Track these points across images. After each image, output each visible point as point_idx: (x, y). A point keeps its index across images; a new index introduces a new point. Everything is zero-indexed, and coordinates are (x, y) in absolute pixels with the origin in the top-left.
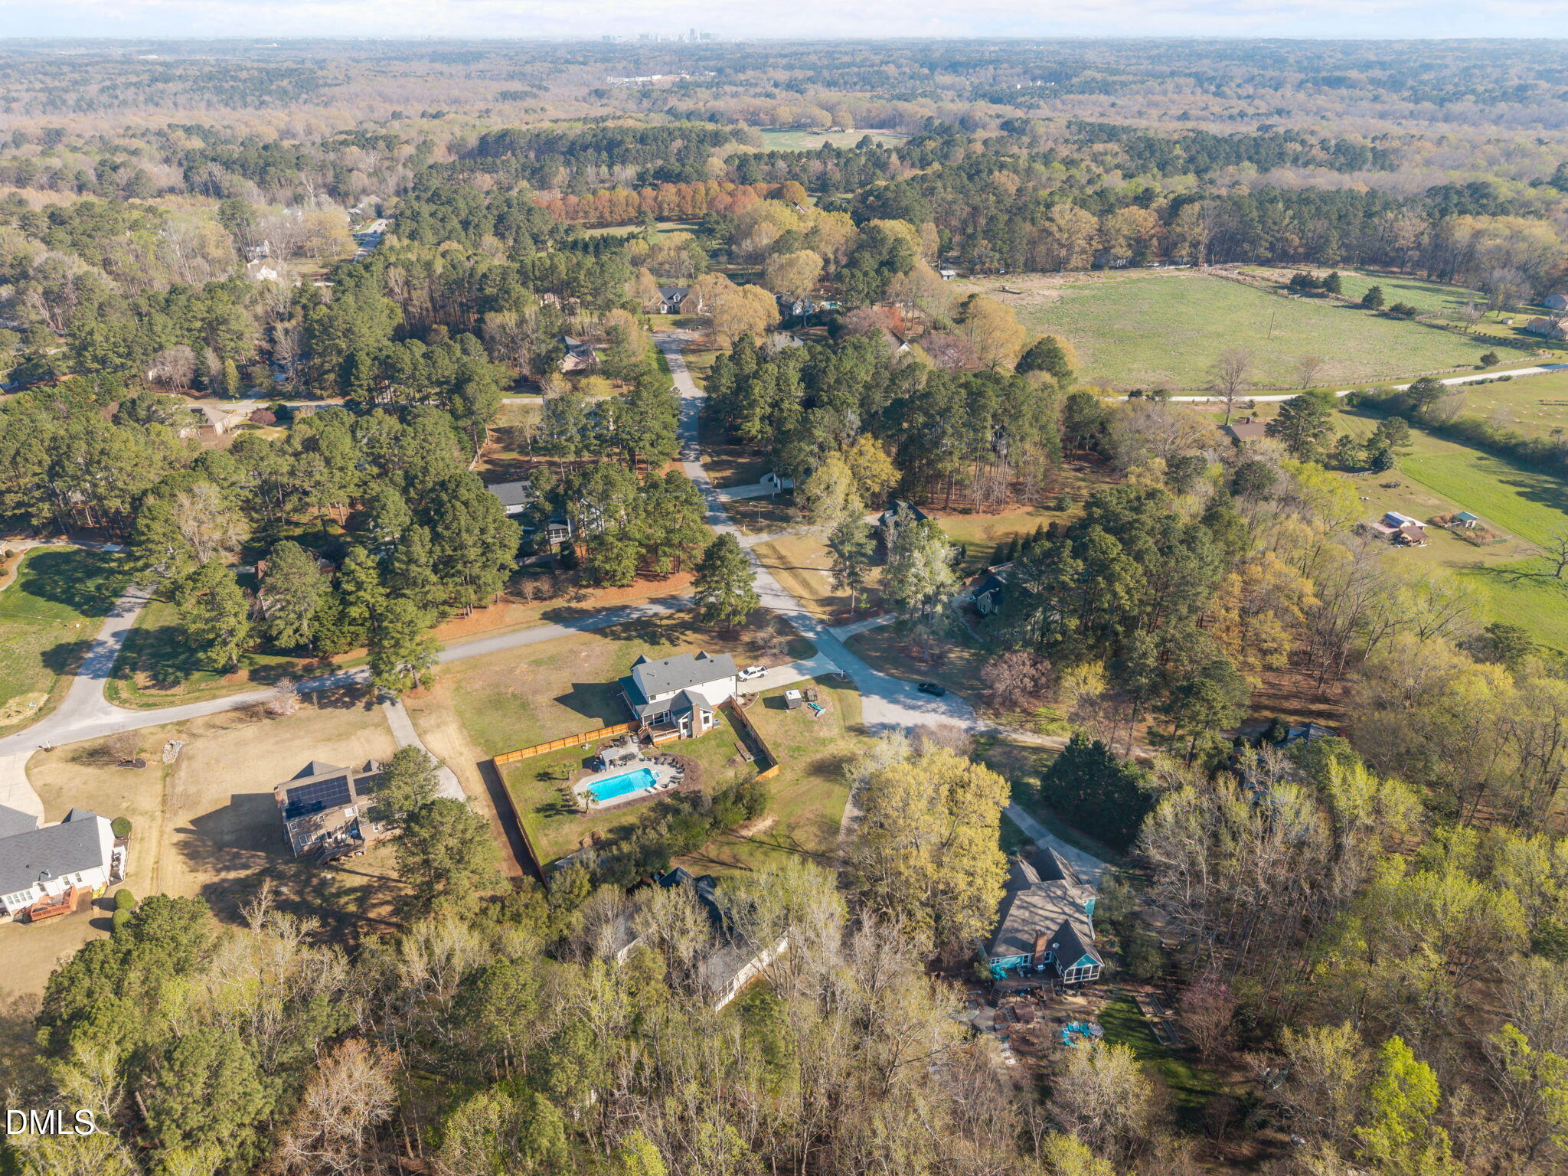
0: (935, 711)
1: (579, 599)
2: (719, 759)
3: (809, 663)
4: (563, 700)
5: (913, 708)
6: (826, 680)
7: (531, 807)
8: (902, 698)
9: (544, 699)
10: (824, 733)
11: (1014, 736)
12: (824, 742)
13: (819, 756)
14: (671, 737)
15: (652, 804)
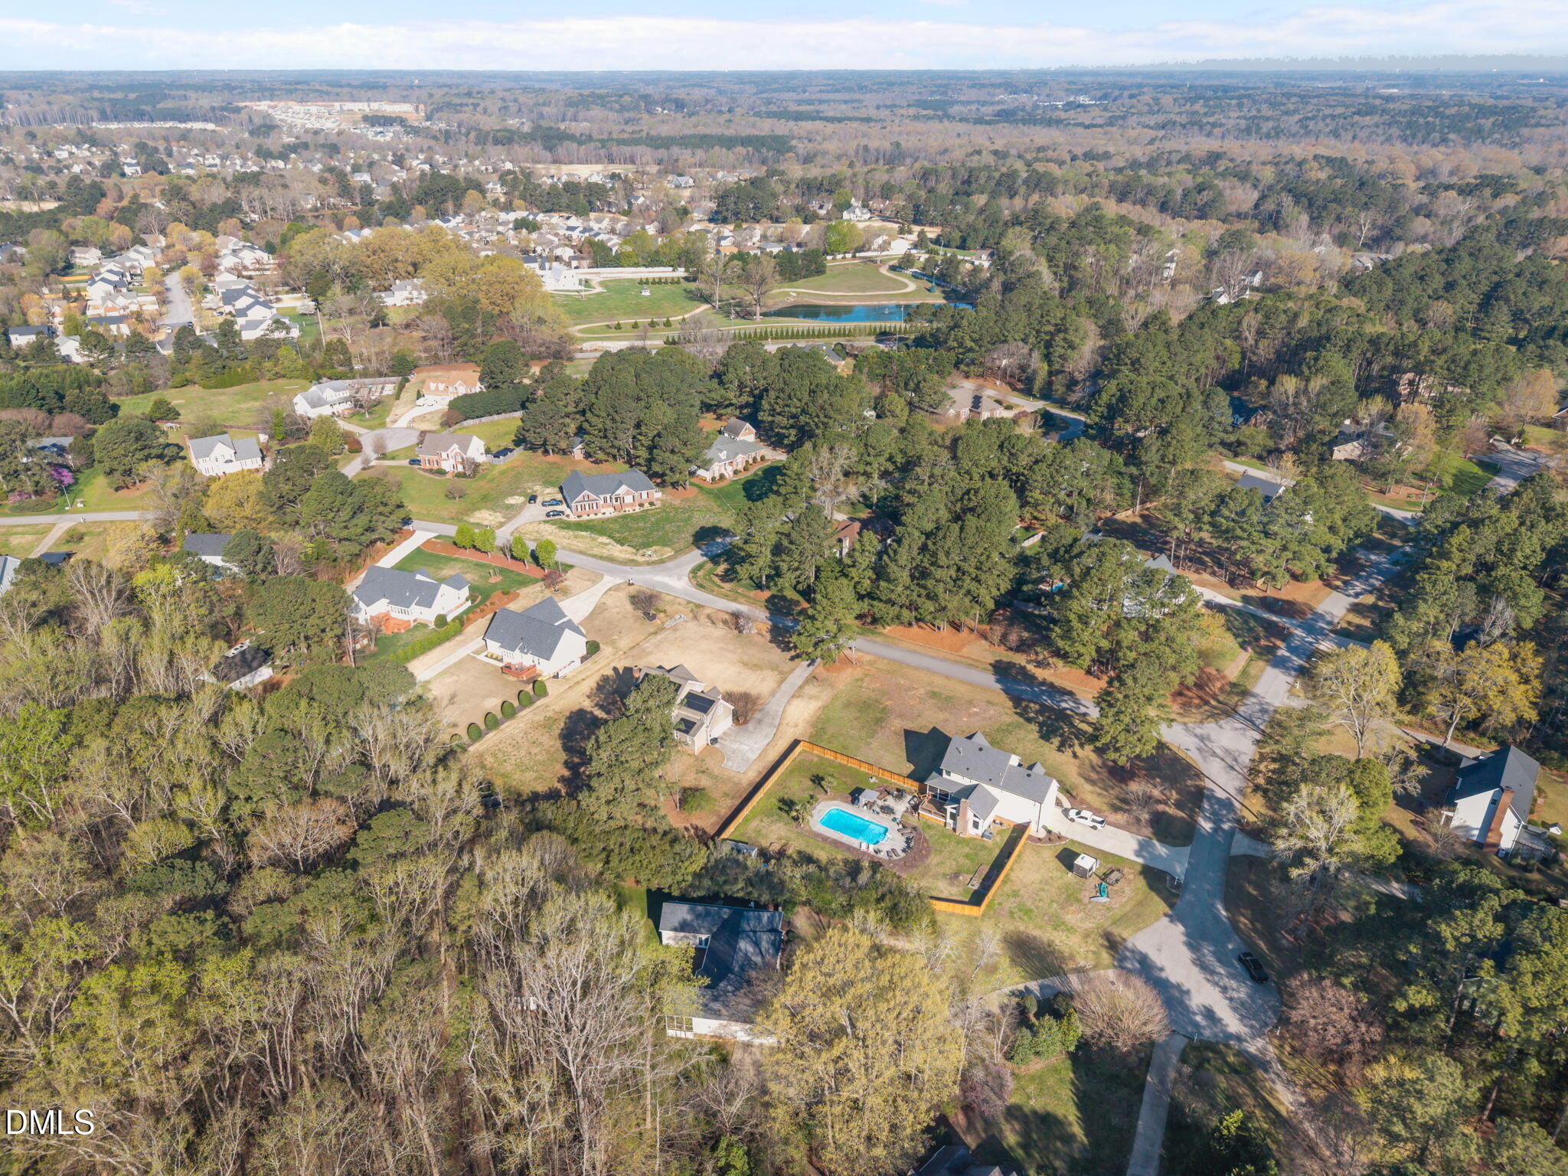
0: (1224, 989)
1: (1040, 664)
2: (950, 867)
3: (1161, 849)
4: (909, 734)
5: (1204, 967)
6: (1155, 877)
7: (781, 794)
8: (1207, 950)
9: (898, 724)
10: (1072, 918)
11: (1279, 1087)
12: (1058, 924)
13: (1036, 933)
14: (934, 818)
15: (851, 857)
